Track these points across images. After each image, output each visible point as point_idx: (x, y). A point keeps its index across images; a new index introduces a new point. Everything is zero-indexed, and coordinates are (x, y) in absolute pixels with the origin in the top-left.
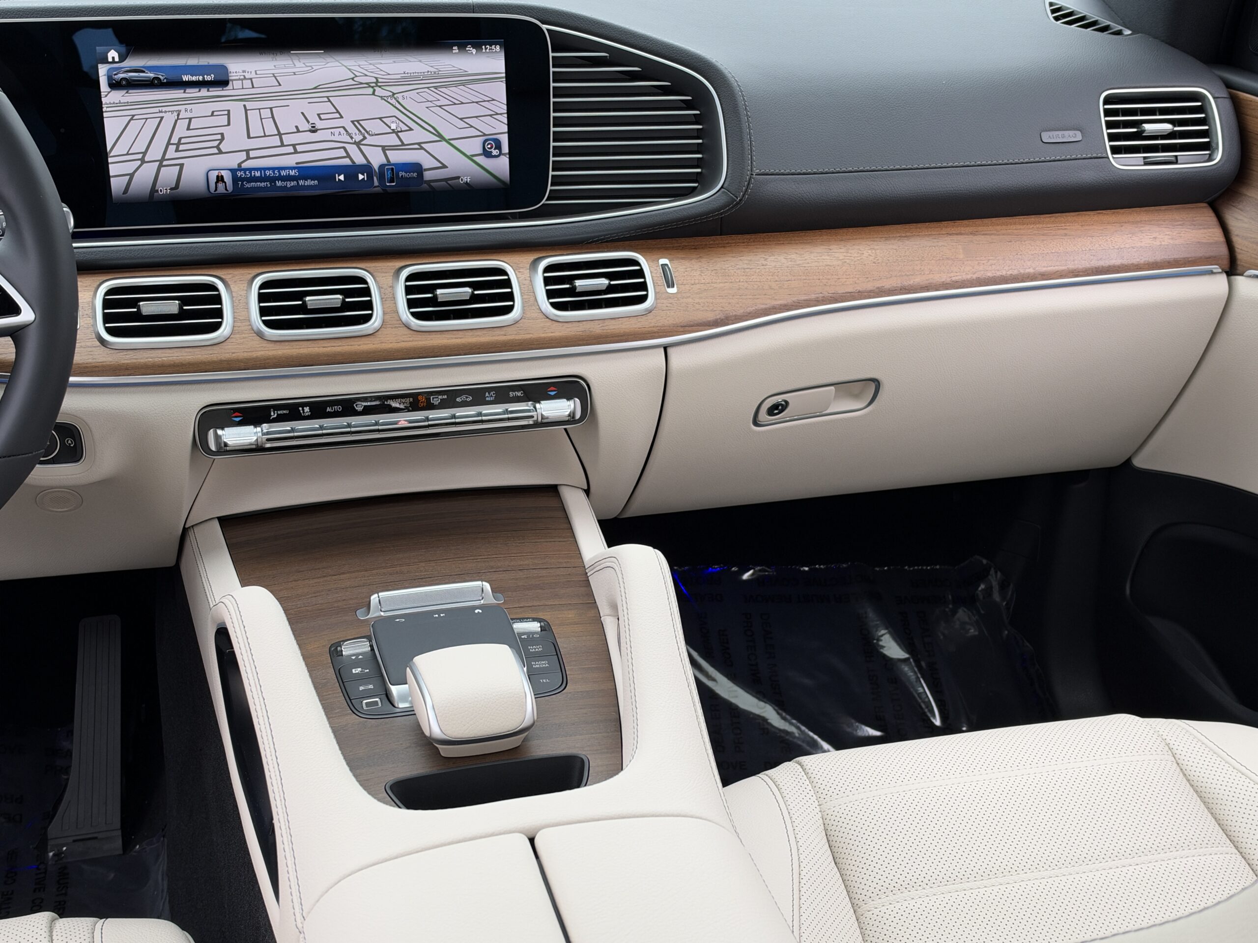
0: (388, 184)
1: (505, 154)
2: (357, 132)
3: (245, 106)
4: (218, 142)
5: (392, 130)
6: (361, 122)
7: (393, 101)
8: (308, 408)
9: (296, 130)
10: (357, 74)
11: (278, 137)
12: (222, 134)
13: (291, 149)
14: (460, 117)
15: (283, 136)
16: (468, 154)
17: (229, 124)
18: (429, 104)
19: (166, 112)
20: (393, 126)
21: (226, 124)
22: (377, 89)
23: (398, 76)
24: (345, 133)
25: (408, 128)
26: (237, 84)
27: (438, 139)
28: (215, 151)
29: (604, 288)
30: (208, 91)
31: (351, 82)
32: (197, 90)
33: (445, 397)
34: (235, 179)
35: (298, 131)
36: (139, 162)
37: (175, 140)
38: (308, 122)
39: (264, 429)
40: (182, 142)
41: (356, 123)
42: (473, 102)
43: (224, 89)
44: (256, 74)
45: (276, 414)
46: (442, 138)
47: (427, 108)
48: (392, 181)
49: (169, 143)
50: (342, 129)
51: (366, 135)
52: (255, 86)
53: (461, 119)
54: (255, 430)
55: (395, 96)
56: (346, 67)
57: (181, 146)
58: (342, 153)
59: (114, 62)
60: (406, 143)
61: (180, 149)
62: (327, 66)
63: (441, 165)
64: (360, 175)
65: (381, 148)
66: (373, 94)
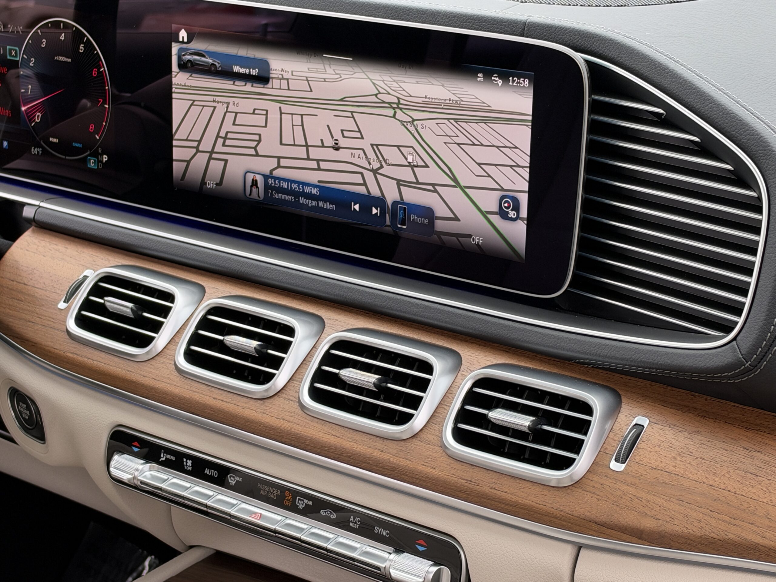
0: (398, 226)
1: (522, 219)
2: (376, 158)
3: (280, 108)
4: (256, 143)
5: (409, 163)
6: (379, 147)
7: (412, 129)
8: (190, 461)
9: (321, 144)
10: (382, 91)
11: (305, 148)
12: (260, 135)
13: (314, 165)
14: (478, 162)
15: (310, 148)
16: (483, 209)
17: (266, 126)
18: (448, 140)
19: (218, 102)
20: (410, 159)
21: (264, 125)
22: (398, 111)
23: (420, 100)
24: (364, 157)
25: (424, 164)
26: (275, 83)
27: (453, 184)
28: (252, 152)
30: (252, 86)
31: (374, 99)
32: (243, 83)
33: (310, 503)
34: (267, 187)
35: (323, 146)
36: (194, 150)
37: (222, 134)
38: (333, 137)
40: (228, 137)
41: (375, 147)
42: (494, 146)
43: (265, 86)
44: (292, 75)
45: (165, 457)
46: (457, 184)
47: (445, 143)
48: (403, 223)
49: (218, 136)
50: (362, 151)
51: (383, 163)
52: (290, 88)
53: (479, 164)
54: (138, 467)
55: (415, 123)
56: (371, 80)
57: (227, 141)
58: (358, 179)
59: (183, 42)
60: (420, 181)
61: (226, 144)
62: (353, 76)
63: (453, 216)
64: (374, 209)
65: (396, 182)
66: (394, 116)
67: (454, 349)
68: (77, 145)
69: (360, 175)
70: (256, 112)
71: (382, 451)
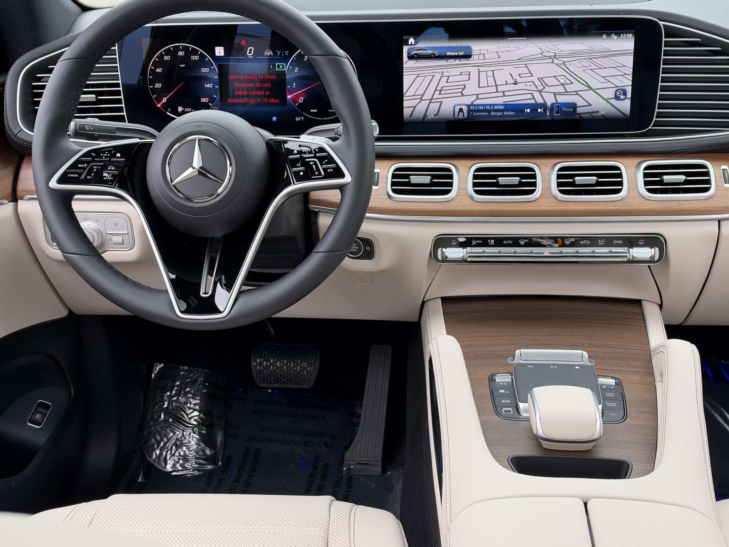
0: (555, 115)
1: (628, 99)
2: (540, 84)
3: (479, 69)
4: (462, 89)
5: (561, 83)
6: (543, 79)
7: (564, 67)
8: (493, 240)
9: (505, 83)
10: (545, 51)
11: (495, 87)
12: (465, 85)
13: (501, 94)
14: (603, 76)
15: (498, 86)
16: (606, 98)
17: (469, 80)
18: (585, 68)
19: (436, 72)
20: (562, 81)
21: (468, 79)
22: (555, 59)
23: (568, 52)
24: (533, 85)
25: (570, 83)
26: (476, 57)
27: (588, 89)
28: (460, 94)
29: (682, 181)
30: (460, 61)
31: (540, 56)
32: (454, 60)
33: (573, 240)
34: (469, 111)
35: (507, 84)
36: (419, 100)
37: (439, 88)
38: (513, 78)
39: (468, 250)
40: (443, 89)
41: (540, 79)
42: (612, 67)
43: (469, 60)
44: (487, 51)
45: (475, 243)
46: (590, 89)
47: (583, 70)
48: (557, 113)
49: (436, 90)
50: (532, 83)
51: (545, 86)
52: (485, 58)
53: (603, 77)
54: (463, 251)
55: (565, 64)
56: (538, 47)
58: (530, 96)
59: (411, 45)
60: (568, 91)
61: (442, 93)
62: (527, 46)
63: (588, 104)
64: (539, 109)
65: (553, 94)
66: (552, 62)
68: (332, 111)
69: (531, 94)
70: (462, 74)
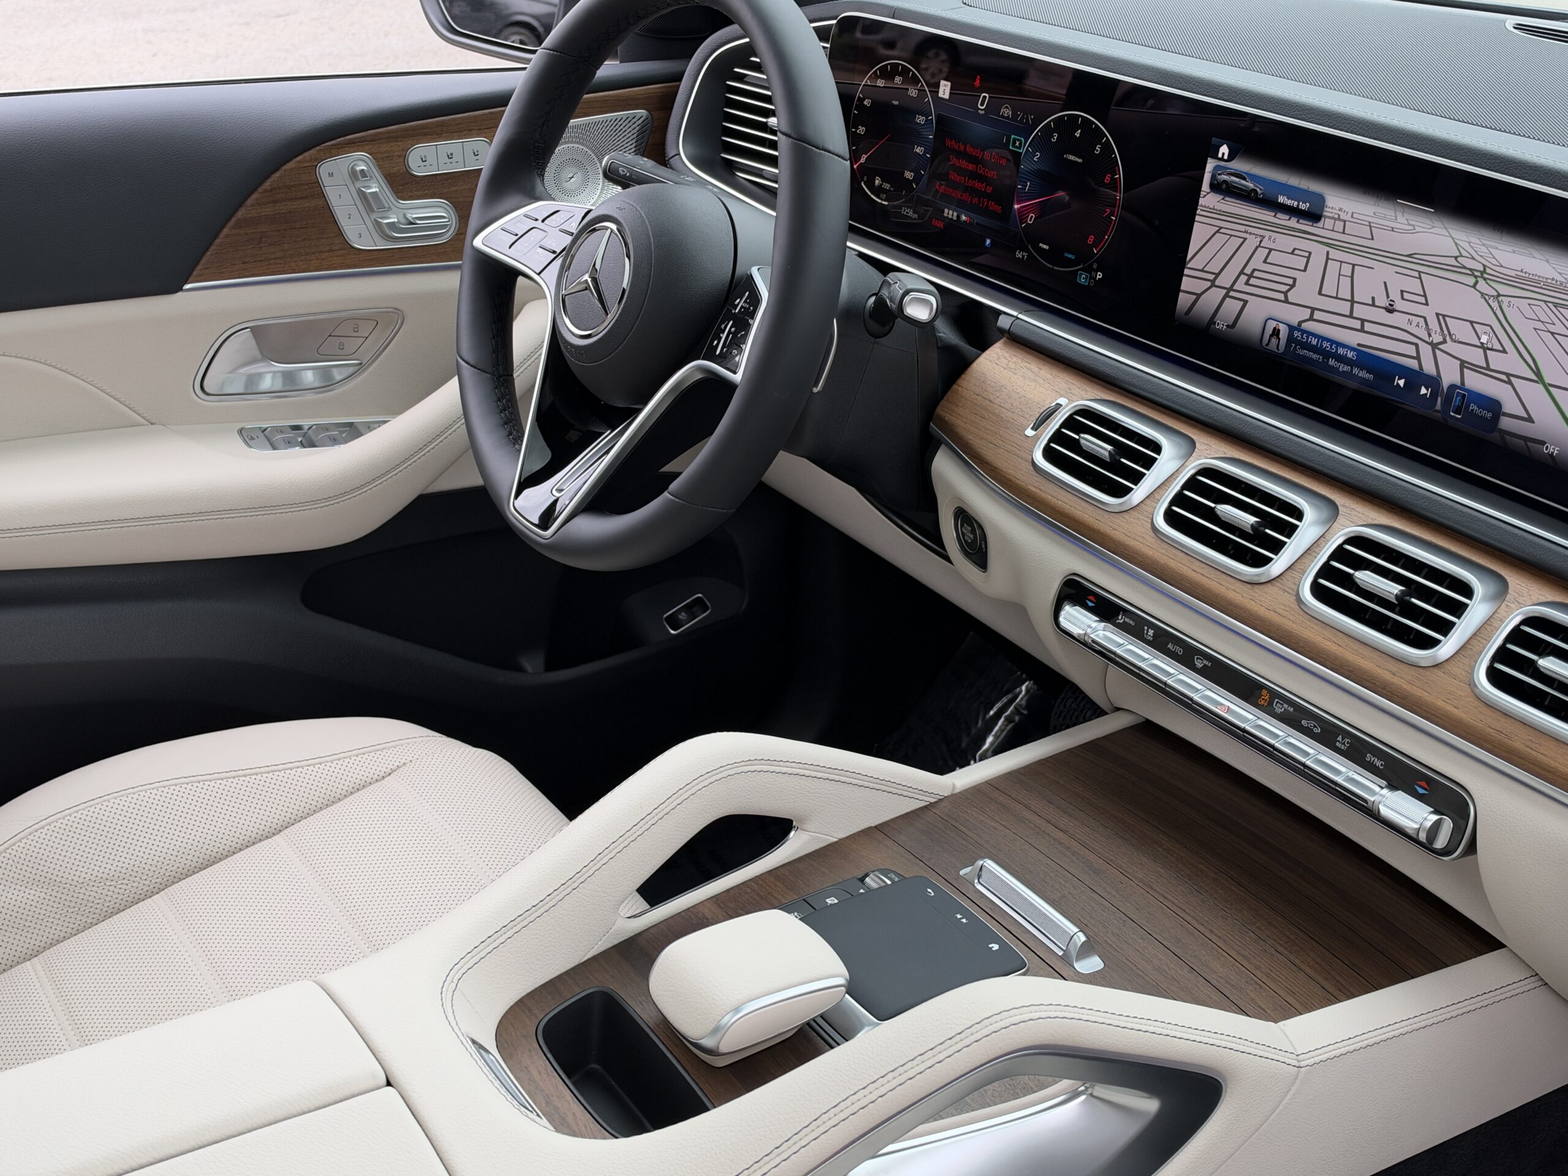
0: (1451, 413)
2: (1439, 330)
3: (1328, 253)
4: (1288, 287)
5: (1482, 343)
6: (1447, 318)
7: (1495, 305)
8: (1153, 630)
9: (1371, 303)
10: (1464, 253)
11: (1349, 303)
12: (1295, 280)
13: (1357, 324)
15: (1355, 304)
17: (1305, 270)
18: (1540, 326)
19: (1250, 234)
20: (1484, 339)
21: (1303, 268)
22: (1481, 281)
23: (1513, 273)
24: (1424, 326)
25: (1501, 349)
26: (1328, 223)
27: (1535, 378)
28: (1282, 297)
30: (1298, 222)
31: (1453, 262)
32: (1287, 217)
33: (1291, 710)
34: (1290, 339)
35: (1373, 305)
36: (1209, 284)
37: (1248, 271)
38: (1388, 296)
40: (1254, 275)
41: (1441, 317)
43: (1315, 225)
44: (1352, 217)
45: (1124, 621)
46: (1540, 378)
47: (1535, 329)
48: (1457, 412)
49: (1242, 272)
50: (1422, 319)
51: (1448, 338)
52: (1346, 232)
54: (1097, 624)
55: (1500, 298)
56: (1453, 239)
57: (1252, 279)
58: (1411, 350)
59: (1222, 159)
60: (1492, 367)
61: (1250, 282)
62: (1431, 230)
63: (1525, 416)
64: (1423, 388)
65: (1459, 362)
66: (1474, 286)
67: (1499, 572)
68: (1070, 256)
69: (1414, 347)
70: (1296, 252)
71: (1394, 675)
